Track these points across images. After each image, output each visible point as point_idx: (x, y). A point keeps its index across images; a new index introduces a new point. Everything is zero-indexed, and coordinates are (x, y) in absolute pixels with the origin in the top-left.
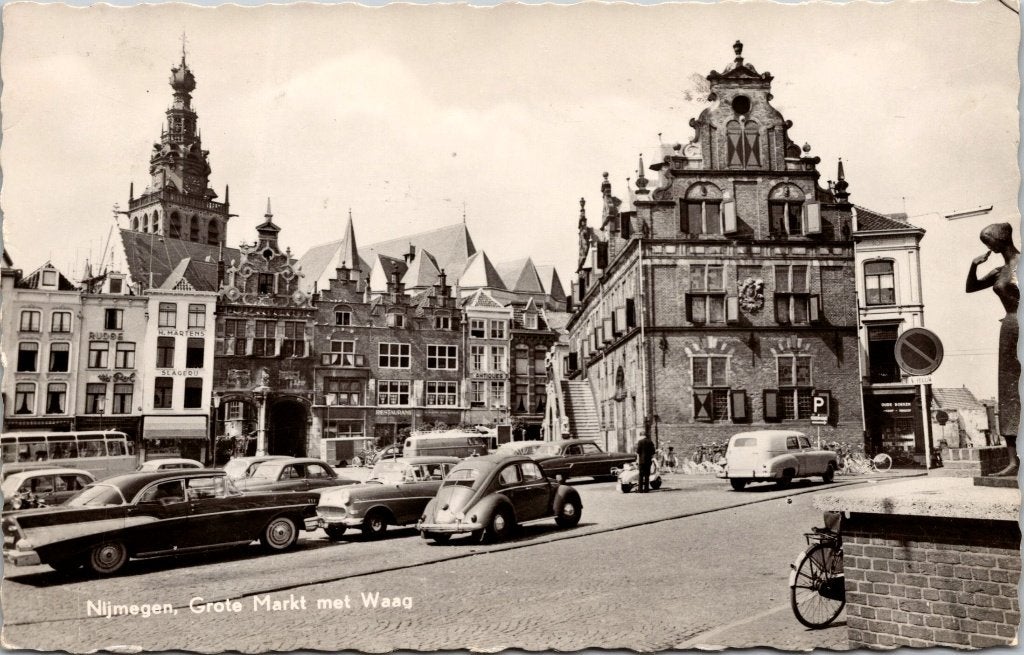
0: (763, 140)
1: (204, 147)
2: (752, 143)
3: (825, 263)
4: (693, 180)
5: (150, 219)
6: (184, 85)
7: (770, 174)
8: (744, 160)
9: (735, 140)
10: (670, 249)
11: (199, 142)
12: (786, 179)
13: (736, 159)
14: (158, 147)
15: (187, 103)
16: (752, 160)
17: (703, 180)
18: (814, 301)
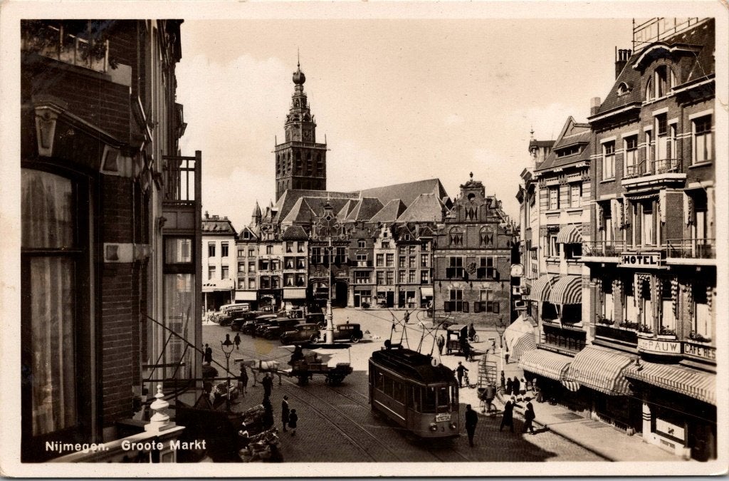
0: (478, 210)
1: (312, 113)
2: (474, 211)
3: (499, 256)
4: (452, 226)
5: (286, 157)
6: (300, 80)
7: (481, 222)
8: (471, 218)
9: (468, 210)
10: (443, 251)
11: (309, 110)
12: (487, 225)
13: (468, 218)
14: (288, 117)
15: (302, 90)
16: (474, 217)
17: (456, 225)
18: (494, 271)
